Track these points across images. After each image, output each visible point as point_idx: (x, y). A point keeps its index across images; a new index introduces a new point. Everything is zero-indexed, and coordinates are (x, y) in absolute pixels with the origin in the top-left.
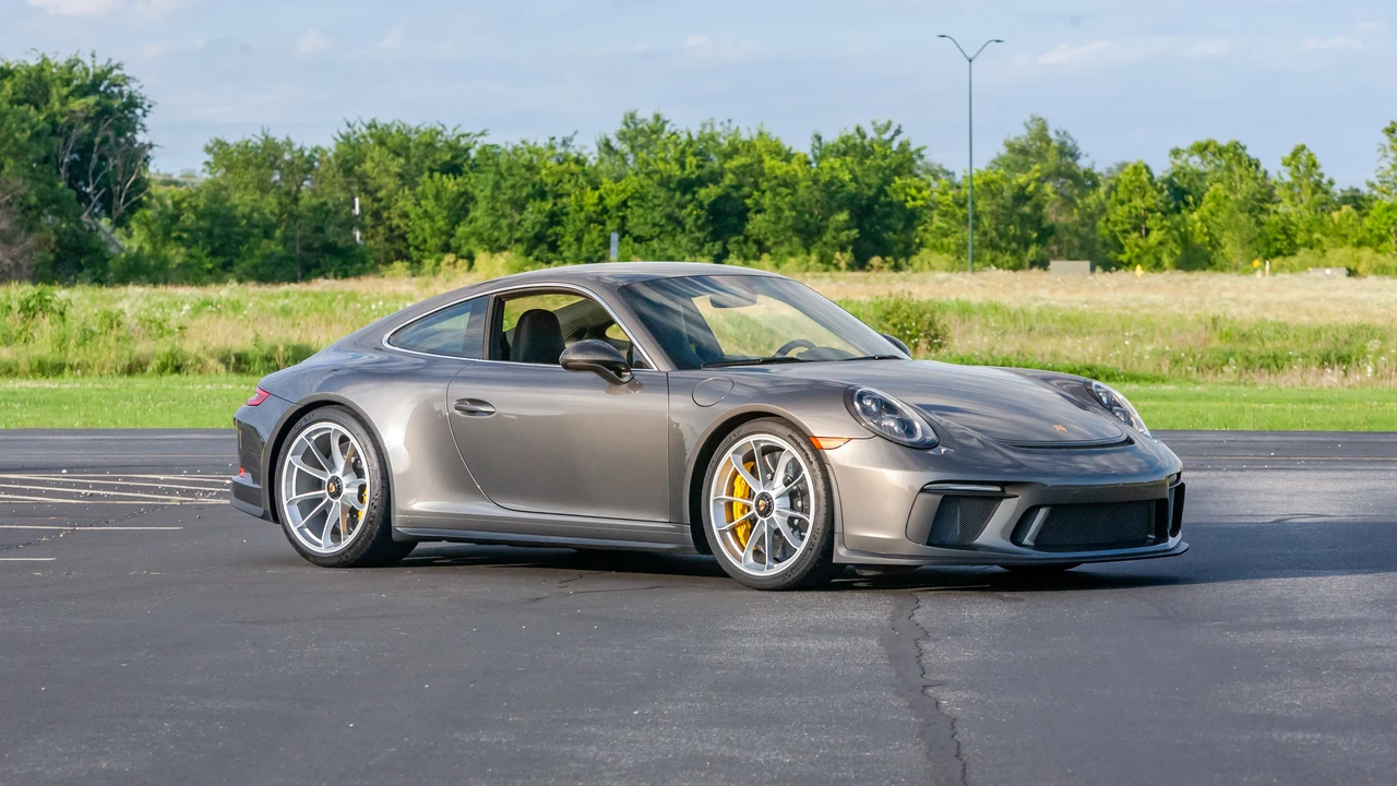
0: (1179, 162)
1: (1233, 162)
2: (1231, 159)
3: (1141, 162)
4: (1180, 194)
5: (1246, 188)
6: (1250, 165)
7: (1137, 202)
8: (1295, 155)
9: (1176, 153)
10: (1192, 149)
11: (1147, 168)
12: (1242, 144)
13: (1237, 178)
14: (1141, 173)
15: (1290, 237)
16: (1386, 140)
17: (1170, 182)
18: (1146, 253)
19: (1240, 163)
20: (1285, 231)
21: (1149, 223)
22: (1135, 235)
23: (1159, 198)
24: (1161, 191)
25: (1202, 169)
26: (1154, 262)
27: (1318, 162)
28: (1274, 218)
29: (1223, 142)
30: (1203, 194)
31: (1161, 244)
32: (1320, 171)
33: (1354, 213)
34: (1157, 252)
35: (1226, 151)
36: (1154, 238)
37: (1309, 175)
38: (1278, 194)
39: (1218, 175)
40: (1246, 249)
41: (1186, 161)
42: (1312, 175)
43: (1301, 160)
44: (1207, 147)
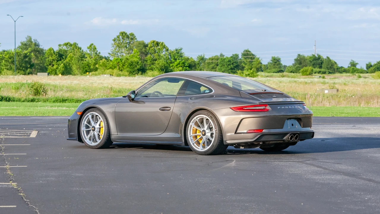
0: (60, 48)
1: (75, 48)
2: (74, 47)
3: (51, 48)
4: (61, 56)
5: (78, 54)
6: (79, 49)
7: (50, 58)
8: (90, 46)
9: (60, 45)
10: (64, 44)
11: (53, 49)
12: (77, 43)
13: (75, 52)
14: (51, 50)
15: (89, 67)
16: (113, 42)
17: (59, 53)
18: (53, 71)
19: (76, 48)
20: (88, 65)
21: (53, 63)
22: (50, 66)
23: (56, 57)
24: (56, 55)
25: (66, 49)
26: (55, 73)
27: (96, 48)
28: (85, 62)
29: (72, 43)
30: (67, 56)
31: (57, 68)
32: (97, 50)
33: (106, 61)
34: (56, 71)
35: (73, 45)
36: (55, 67)
37: (94, 51)
38: (86, 56)
39: (71, 51)
40: (78, 70)
41: (62, 47)
42: (95, 51)
43: (92, 47)
44: (67, 44)
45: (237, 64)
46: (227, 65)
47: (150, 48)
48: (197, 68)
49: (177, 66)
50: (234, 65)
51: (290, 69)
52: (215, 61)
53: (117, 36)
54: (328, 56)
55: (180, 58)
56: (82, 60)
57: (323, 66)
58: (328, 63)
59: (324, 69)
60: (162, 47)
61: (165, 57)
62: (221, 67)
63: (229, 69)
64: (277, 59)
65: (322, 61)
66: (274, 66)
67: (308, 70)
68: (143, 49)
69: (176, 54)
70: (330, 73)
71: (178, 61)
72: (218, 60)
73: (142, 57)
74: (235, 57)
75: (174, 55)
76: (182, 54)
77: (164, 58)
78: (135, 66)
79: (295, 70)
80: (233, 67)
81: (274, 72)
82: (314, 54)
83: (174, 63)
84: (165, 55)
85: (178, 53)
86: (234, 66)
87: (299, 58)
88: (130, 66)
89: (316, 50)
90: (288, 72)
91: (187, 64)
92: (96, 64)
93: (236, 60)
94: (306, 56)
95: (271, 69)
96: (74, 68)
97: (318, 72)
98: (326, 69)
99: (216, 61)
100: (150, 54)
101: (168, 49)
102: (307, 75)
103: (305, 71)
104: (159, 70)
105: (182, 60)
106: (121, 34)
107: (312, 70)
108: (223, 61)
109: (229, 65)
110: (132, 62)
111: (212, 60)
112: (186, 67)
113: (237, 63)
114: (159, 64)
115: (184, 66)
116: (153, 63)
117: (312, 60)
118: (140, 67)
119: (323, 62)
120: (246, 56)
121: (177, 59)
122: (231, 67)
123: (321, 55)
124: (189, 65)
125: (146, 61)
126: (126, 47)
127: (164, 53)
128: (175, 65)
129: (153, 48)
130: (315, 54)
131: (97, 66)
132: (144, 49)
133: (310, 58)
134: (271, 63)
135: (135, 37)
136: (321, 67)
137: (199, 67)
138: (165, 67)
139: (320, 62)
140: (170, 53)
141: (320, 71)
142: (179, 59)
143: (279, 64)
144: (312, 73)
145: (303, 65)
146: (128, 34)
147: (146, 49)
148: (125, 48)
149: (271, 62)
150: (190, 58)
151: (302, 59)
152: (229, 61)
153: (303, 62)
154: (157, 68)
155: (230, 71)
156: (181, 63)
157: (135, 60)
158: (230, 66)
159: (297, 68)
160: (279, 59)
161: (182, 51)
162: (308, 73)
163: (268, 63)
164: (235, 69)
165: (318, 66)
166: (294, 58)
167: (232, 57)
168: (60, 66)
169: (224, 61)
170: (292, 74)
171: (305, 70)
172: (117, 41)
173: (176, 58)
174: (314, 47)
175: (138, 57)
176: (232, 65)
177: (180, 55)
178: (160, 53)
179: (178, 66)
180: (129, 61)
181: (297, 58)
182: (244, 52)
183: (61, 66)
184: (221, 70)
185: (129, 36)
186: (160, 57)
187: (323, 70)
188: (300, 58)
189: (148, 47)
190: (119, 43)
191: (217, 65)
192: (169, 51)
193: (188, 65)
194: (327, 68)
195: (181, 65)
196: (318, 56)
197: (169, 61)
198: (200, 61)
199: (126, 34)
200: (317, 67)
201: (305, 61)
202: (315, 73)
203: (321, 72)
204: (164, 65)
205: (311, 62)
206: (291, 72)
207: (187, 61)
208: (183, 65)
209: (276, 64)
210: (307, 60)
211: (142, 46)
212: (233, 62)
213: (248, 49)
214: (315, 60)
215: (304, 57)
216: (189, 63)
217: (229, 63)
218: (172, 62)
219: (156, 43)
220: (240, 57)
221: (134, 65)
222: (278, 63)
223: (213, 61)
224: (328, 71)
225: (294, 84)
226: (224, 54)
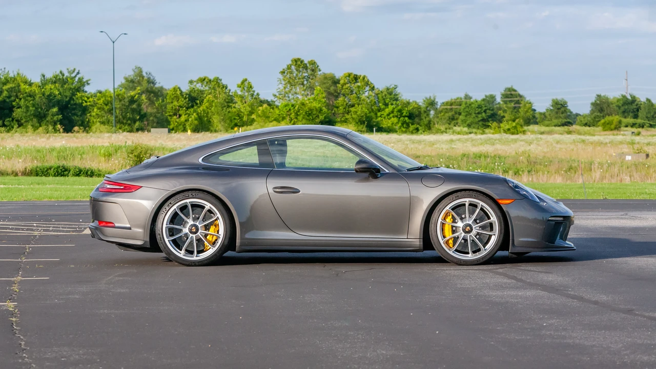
0: (192, 86)
1: (216, 86)
2: (215, 85)
3: (176, 86)
4: (193, 100)
5: (222, 97)
6: (223, 87)
7: (175, 103)
8: (243, 83)
9: (191, 82)
10: (198, 80)
11: (179, 88)
12: (220, 78)
13: (218, 92)
14: (177, 91)
15: (241, 118)
16: (281, 77)
17: (190, 95)
18: (180, 125)
19: (219, 86)
20: (238, 115)
21: (181, 112)
22: (175, 117)
23: (184, 101)
24: (185, 98)
25: (202, 89)
26: (183, 129)
27: (253, 85)
28: (234, 110)
29: (212, 78)
30: (203, 100)
31: (186, 121)
32: (253, 89)
33: (269, 107)
34: (184, 125)
35: (213, 81)
36: (183, 118)
37: (248, 91)
38: (236, 99)
39: (210, 91)
40: (222, 123)
41: (195, 85)
42: (250, 92)
43: (245, 85)
44: (204, 80)
45: (492, 112)
46: (475, 113)
47: (343, 86)
48: (423, 119)
49: (388, 115)
50: (488, 114)
51: (582, 119)
52: (456, 107)
53: (288, 66)
54: (649, 98)
55: (394, 102)
56: (229, 107)
57: (640, 114)
58: (649, 109)
59: (641, 119)
60: (363, 83)
61: (369, 101)
62: (466, 116)
63: (479, 121)
64: (562, 103)
65: (638, 106)
66: (556, 116)
67: (613, 123)
68: (331, 86)
69: (388, 96)
70: (651, 126)
71: (391, 107)
72: (460, 105)
73: (329, 101)
74: (490, 99)
75: (384, 97)
76: (397, 95)
77: (367, 102)
78: (316, 116)
79: (592, 121)
80: (485, 118)
81: (555, 126)
82: (624, 94)
83: (384, 110)
84: (368, 98)
85: (391, 95)
86: (488, 116)
87: (598, 102)
88: (308, 116)
89: (629, 87)
90: (580, 125)
91: (406, 113)
92: (251, 113)
93: (491, 106)
94: (612, 98)
95: (551, 120)
96: (216, 119)
97: (632, 125)
98: (644, 120)
99: (459, 107)
100: (344, 95)
101: (374, 87)
102: (612, 130)
103: (608, 124)
104: (357, 123)
105: (398, 105)
106: (294, 62)
107: (620, 122)
108: (468, 107)
109: (479, 113)
110: (311, 110)
111: (451, 105)
112: (405, 116)
113: (493, 110)
114: (356, 112)
115: (401, 115)
116: (348, 111)
117: (620, 105)
118: (325, 118)
119: (640, 107)
120: (508, 98)
121: (390, 103)
122: (482, 117)
123: (637, 96)
124: (410, 114)
125: (337, 107)
126: (303, 84)
127: (366, 94)
128: (385, 114)
129: (348, 85)
130: (626, 95)
131: (253, 116)
132: (332, 88)
133: (618, 100)
134: (551, 110)
135: (318, 66)
136: (636, 117)
137: (426, 118)
138: (367, 117)
139: (635, 107)
140: (377, 94)
141: (634, 123)
142: (392, 104)
143: (565, 111)
144: (620, 127)
145: (605, 112)
146: (306, 62)
147: (337, 87)
148: (302, 86)
149: (552, 108)
150: (411, 101)
151: (605, 103)
152: (479, 107)
153: (607, 108)
154: (353, 119)
155: (481, 123)
156: (395, 110)
157: (315, 107)
158: (480, 116)
159: (595, 118)
160: (565, 103)
161: (396, 90)
162: (613, 126)
163: (547, 110)
164: (490, 119)
165: (631, 114)
166: (591, 102)
167: (484, 100)
168: (191, 117)
169: (470, 107)
170: (587, 128)
171: (608, 122)
172: (287, 74)
173: (387, 102)
174: (624, 81)
175: (324, 100)
176: (484, 114)
177: (394, 98)
178: (360, 93)
179: (391, 115)
180: (306, 109)
181: (595, 101)
182: (505, 91)
183: (193, 117)
184: (465, 122)
185: (308, 65)
186: (360, 101)
187: (639, 121)
188: (601, 101)
189: (339, 84)
190: (290, 78)
191: (460, 114)
192: (376, 91)
193: (408, 114)
194: (647, 117)
195: (395, 113)
196: (631, 98)
197: (375, 108)
198: (427, 107)
199: (302, 62)
200: (630, 117)
201: (609, 106)
202: (626, 126)
203: (637, 125)
204: (366, 114)
205: (619, 107)
206: (586, 125)
207: (407, 107)
208: (399, 114)
209: (561, 111)
210: (612, 104)
211: (330, 82)
212: (486, 108)
213: (512, 86)
214: (627, 104)
215: (607, 99)
216: (410, 111)
217: (480, 110)
218: (380, 109)
219: (354, 77)
220: (499, 99)
221: (315, 114)
222: (563, 109)
223: (453, 107)
224: (648, 122)
225: (580, 146)
226: (470, 95)
